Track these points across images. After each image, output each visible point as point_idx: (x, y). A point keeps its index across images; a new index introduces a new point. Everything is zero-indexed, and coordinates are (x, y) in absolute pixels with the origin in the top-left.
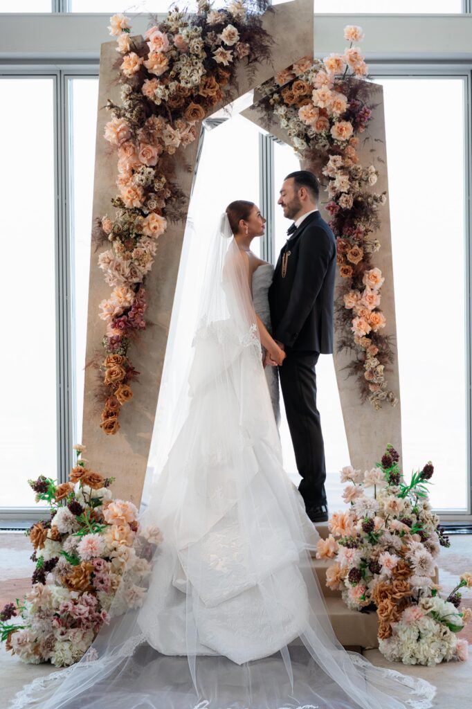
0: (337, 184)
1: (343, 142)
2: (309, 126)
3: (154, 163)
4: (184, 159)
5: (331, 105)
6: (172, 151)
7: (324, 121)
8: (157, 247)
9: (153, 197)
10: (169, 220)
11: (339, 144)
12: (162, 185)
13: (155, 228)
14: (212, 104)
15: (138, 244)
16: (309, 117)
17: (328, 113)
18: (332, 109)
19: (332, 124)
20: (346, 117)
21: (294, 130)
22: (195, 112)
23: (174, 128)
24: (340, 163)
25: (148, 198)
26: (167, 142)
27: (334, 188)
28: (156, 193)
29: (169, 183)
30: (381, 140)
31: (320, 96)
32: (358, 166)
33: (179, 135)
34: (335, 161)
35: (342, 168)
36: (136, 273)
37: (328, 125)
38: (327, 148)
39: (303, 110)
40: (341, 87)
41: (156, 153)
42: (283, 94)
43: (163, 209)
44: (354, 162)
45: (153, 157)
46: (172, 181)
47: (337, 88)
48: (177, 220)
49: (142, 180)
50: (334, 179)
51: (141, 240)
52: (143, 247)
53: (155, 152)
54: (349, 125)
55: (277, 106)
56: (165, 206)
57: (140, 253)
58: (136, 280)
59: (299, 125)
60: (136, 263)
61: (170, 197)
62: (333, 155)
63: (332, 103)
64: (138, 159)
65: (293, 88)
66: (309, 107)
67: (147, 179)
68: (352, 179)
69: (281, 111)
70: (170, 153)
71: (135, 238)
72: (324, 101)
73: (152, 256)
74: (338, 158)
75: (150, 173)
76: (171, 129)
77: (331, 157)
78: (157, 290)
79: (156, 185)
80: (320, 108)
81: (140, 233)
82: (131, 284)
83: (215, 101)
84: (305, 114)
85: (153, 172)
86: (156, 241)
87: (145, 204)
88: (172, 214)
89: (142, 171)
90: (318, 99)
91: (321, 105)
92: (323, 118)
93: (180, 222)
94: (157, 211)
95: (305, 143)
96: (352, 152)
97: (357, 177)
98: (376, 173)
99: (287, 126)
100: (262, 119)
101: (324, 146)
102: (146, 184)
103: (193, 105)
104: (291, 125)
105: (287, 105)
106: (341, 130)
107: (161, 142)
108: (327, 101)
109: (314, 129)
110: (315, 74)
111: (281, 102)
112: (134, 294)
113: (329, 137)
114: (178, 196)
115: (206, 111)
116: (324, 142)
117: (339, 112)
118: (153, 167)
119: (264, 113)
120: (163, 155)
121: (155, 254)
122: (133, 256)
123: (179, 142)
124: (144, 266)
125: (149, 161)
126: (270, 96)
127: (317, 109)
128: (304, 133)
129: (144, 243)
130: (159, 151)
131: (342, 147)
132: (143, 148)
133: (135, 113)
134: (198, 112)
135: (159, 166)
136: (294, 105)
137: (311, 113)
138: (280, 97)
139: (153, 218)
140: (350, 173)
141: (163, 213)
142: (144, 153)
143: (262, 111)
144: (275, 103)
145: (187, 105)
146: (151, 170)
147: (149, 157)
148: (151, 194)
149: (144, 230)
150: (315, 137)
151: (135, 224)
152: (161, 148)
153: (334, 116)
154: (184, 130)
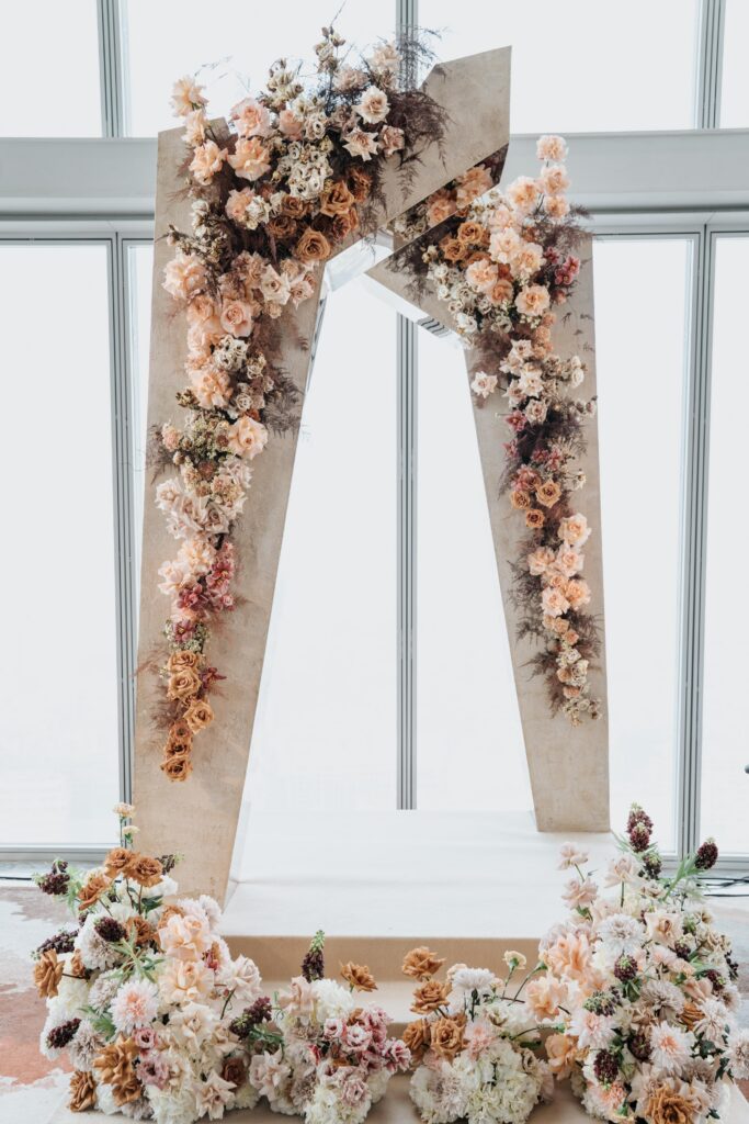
0: (523, 384)
1: (534, 318)
2: (482, 296)
3: (246, 332)
4: (295, 328)
5: (517, 259)
6: (275, 313)
7: (506, 287)
8: (252, 474)
9: (244, 390)
10: (271, 430)
11: (529, 320)
12: (259, 370)
13: (248, 441)
14: (341, 234)
15: (220, 469)
16: (483, 280)
17: (513, 272)
18: (518, 266)
19: (517, 289)
20: (538, 279)
21: (459, 302)
22: (314, 246)
23: (279, 272)
24: (528, 353)
25: (237, 392)
26: (268, 294)
27: (518, 392)
28: (249, 382)
29: (272, 368)
30: (588, 317)
31: (503, 243)
32: (556, 357)
33: (288, 283)
34: (521, 349)
35: (530, 360)
36: (217, 516)
37: (510, 292)
38: (508, 329)
39: (475, 269)
40: (532, 231)
41: (250, 315)
42: (442, 246)
43: (261, 411)
44: (548, 350)
45: (244, 322)
46: (276, 364)
47: (528, 234)
48: (284, 430)
49: (226, 361)
50: (517, 378)
51: (225, 463)
52: (229, 474)
53: (247, 311)
54: (542, 292)
55: (432, 265)
56: (263, 406)
57: (224, 484)
58: (217, 529)
59: (466, 294)
60: (218, 500)
61: (273, 391)
62: (517, 340)
63: (520, 256)
64: (220, 326)
65: (460, 231)
66: (484, 262)
67: (235, 360)
68: (546, 377)
69: (440, 271)
70: (273, 317)
71: (216, 459)
72: (508, 252)
73: (244, 489)
74: (526, 343)
75: (239, 348)
76: (274, 272)
77: (514, 343)
78: (252, 546)
79: (250, 369)
80: (500, 265)
81: (224, 449)
82: (210, 535)
83: (347, 228)
84: (478, 276)
85: (245, 347)
86: (250, 463)
87: (231, 402)
88: (276, 419)
89: (226, 344)
90: (499, 248)
91: (503, 259)
92: (505, 282)
93: (288, 433)
94: (249, 412)
95: (475, 323)
96: (546, 335)
97: (554, 374)
98: (583, 367)
99: (448, 296)
100: (410, 286)
101: (505, 326)
102: (233, 367)
103: (310, 233)
104: (455, 294)
105: (449, 263)
106: (533, 299)
107: (258, 295)
108: (511, 253)
109: (489, 299)
110: (492, 212)
111: (439, 259)
112: (214, 551)
113: (514, 314)
114: (286, 390)
115: (332, 244)
116: (504, 319)
117: (530, 271)
118: (245, 339)
119: (414, 276)
120: (261, 319)
121: (248, 486)
122: (212, 488)
123: (288, 296)
124: (230, 506)
125: (238, 327)
126: (423, 249)
127: (496, 266)
128: (474, 305)
129: (231, 467)
130: (254, 312)
131: (533, 326)
132: (227, 306)
133: (214, 244)
134: (319, 245)
135: (255, 337)
136: (459, 262)
137: (487, 273)
138: (438, 249)
139: (245, 426)
140: (542, 367)
141: (261, 417)
142: (230, 313)
143: (410, 274)
144: (430, 260)
145: (300, 232)
146: (242, 343)
147: (238, 322)
148: (241, 384)
149: (230, 445)
150: (491, 312)
151: (216, 435)
152: (258, 306)
153: (522, 276)
154: (295, 277)
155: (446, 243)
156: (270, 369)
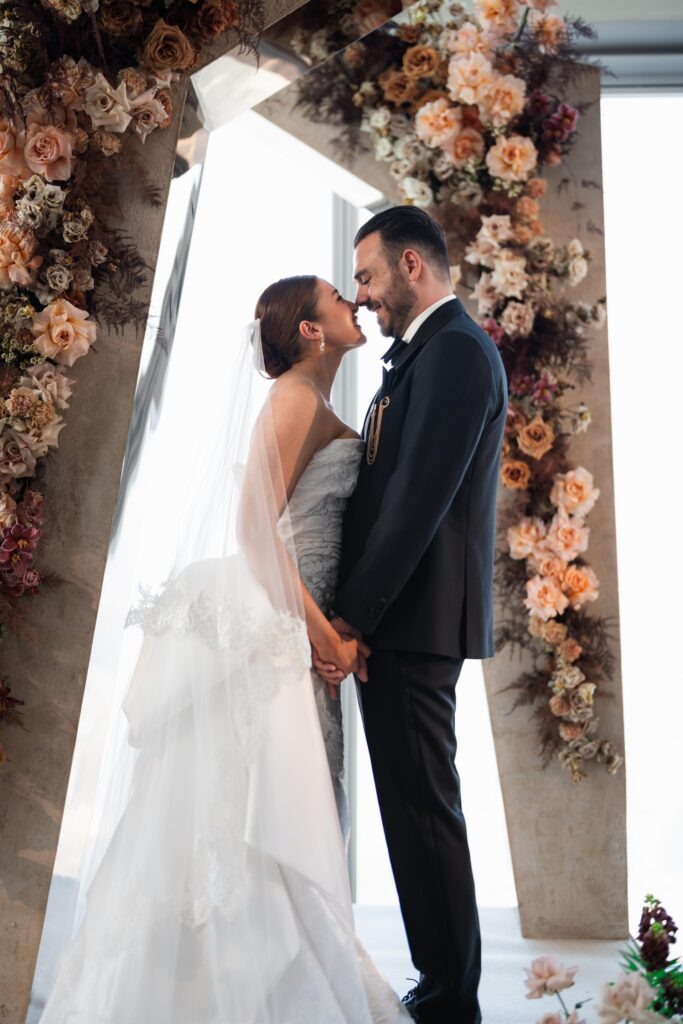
0: (498, 279)
1: (514, 183)
2: (438, 152)
3: (65, 173)
4: (142, 173)
5: (488, 97)
6: (111, 146)
7: (473, 140)
8: (73, 388)
9: (59, 260)
10: (104, 322)
11: (506, 186)
12: (82, 229)
13: (64, 336)
14: (212, 31)
15: (22, 379)
16: (439, 129)
17: (483, 118)
18: (490, 109)
19: (490, 142)
20: (521, 126)
21: (406, 162)
22: (168, 47)
23: (115, 84)
24: (505, 234)
25: (49, 262)
26: (97, 118)
27: (490, 290)
28: (67, 248)
29: (105, 230)
30: (595, 185)
31: (467, 74)
32: (545, 241)
33: (127, 101)
34: (495, 227)
35: (508, 244)
36: (17, 450)
37: (480, 147)
38: (478, 200)
39: (429, 113)
40: (511, 62)
41: (70, 148)
42: (381, 82)
43: (89, 294)
44: (537, 232)
45: (61, 159)
46: (112, 224)
47: (503, 64)
48: (123, 323)
49: (33, 216)
50: (489, 270)
51: (30, 370)
52: (36, 388)
53: (65, 143)
54: (526, 146)
55: (368, 110)
56: (92, 285)
57: (26, 401)
58: (17, 470)
59: (417, 151)
60: (18, 427)
61: (107, 263)
62: (489, 215)
63: (492, 93)
64: (24, 163)
65: (406, 62)
66: (440, 104)
67: (47, 215)
68: (531, 269)
69: (379, 118)
70: (107, 153)
71: (16, 363)
72: (475, 88)
73: (59, 411)
74: (503, 221)
75: (51, 196)
76: (106, 84)
77: (485, 220)
78: (73, 497)
79: (68, 227)
80: (465, 106)
81: (26, 348)
82: (8, 480)
83: (219, 23)
84: (433, 122)
85: (61, 196)
86: (69, 372)
87: (40, 277)
88: (110, 305)
89: (31, 189)
90: (461, 81)
91: (468, 97)
92: (472, 132)
93: (129, 328)
94: (69, 294)
95: (429, 192)
96: (531, 208)
97: (544, 265)
98: (586, 256)
99: (391, 154)
100: (336, 141)
101: (472, 196)
102: (43, 225)
103: (162, 28)
104: (399, 153)
105: (391, 106)
106: (511, 154)
107: (84, 121)
108: (480, 88)
109: (449, 158)
110: (453, 34)
111: (378, 101)
112: (13, 504)
113: (484, 178)
114: (127, 265)
115: (197, 47)
116: (470, 187)
117: (507, 114)
118: (62, 185)
119: (345, 127)
120: (87, 156)
121: (65, 406)
122: (10, 408)
123: (127, 120)
124: (38, 435)
125: (52, 166)
126: (354, 87)
127: (458, 109)
128: (428, 167)
129: (39, 377)
130: (77, 144)
131: (511, 194)
132: (34, 134)
133: (17, 43)
134: (176, 46)
135: (77, 180)
136: (406, 105)
137: (445, 119)
138: (377, 87)
139: (60, 312)
140: (527, 255)
141: (88, 303)
142: (38, 145)
143: (336, 124)
144: (364, 102)
145: (147, 27)
146: (58, 188)
147: (52, 157)
148: (56, 252)
149: (37, 342)
150: (452, 178)
151: (17, 328)
152: (84, 138)
153: (496, 123)
154: (140, 93)
155: (386, 78)
156: (100, 230)
